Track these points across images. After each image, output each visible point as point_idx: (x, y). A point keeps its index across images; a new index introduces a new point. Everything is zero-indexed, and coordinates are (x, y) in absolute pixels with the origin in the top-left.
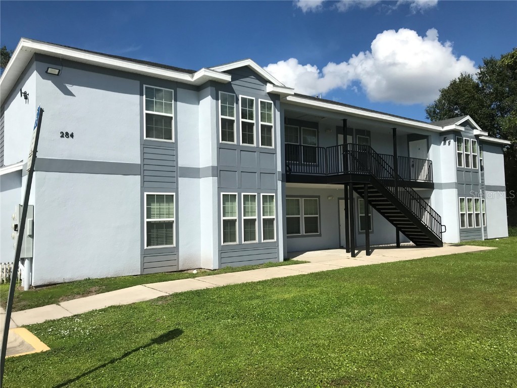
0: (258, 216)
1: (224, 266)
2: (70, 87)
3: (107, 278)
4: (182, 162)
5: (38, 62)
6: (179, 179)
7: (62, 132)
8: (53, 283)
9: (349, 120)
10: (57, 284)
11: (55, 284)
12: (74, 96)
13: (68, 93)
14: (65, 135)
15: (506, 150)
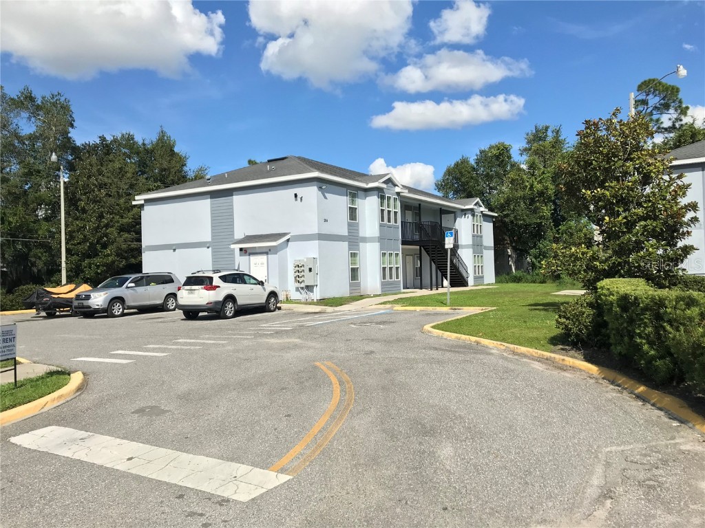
0: (394, 266)
1: (384, 293)
2: (327, 195)
4: (361, 234)
5: (317, 182)
7: (325, 219)
9: (422, 204)
12: (327, 199)
13: (325, 198)
14: (326, 221)
15: (494, 220)
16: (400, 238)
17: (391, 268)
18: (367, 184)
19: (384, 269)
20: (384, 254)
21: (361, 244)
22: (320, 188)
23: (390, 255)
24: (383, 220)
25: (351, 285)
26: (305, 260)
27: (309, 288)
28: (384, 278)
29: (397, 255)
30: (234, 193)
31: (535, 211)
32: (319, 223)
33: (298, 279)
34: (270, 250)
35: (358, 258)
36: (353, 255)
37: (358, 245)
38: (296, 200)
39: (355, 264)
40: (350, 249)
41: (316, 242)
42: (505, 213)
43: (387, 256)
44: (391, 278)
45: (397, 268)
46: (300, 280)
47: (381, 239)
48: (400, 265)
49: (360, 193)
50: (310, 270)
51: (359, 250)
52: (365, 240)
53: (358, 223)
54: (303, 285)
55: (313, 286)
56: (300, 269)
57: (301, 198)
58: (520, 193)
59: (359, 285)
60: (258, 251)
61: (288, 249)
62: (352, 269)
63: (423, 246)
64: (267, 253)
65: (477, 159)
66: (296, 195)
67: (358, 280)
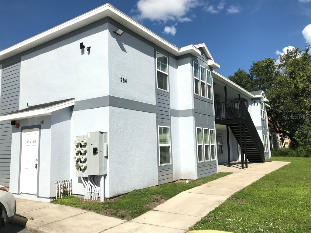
3: (144, 189)
5: (109, 24)
6: (171, 117)
7: (121, 78)
8: (119, 195)
10: (121, 195)
11: (119, 196)
12: (126, 52)
13: (123, 49)
14: (123, 80)
15: (268, 110)
16: (214, 114)
17: (206, 147)
18: (179, 47)
19: (200, 147)
20: (199, 131)
21: (173, 119)
22: (114, 34)
23: (206, 131)
24: (197, 91)
25: (160, 169)
26: (89, 135)
27: (95, 180)
28: (200, 158)
29: (212, 131)
30: (22, 57)
31: (298, 104)
32: (111, 82)
33: (80, 164)
34: (43, 122)
35: (169, 134)
36: (164, 131)
37: (169, 119)
38: (83, 53)
39: (166, 142)
40: (158, 123)
41: (107, 110)
42: (276, 105)
43: (203, 132)
44: (207, 158)
45: (212, 146)
46: (83, 166)
47: (196, 113)
48: (215, 144)
49: (171, 59)
50: (95, 151)
51: (169, 124)
52: (177, 114)
53: (169, 93)
54: (86, 174)
55: (99, 177)
56: (83, 150)
57: (89, 49)
58: (286, 91)
59: (170, 168)
60: (30, 124)
61: (71, 120)
62: (161, 148)
63: (230, 125)
64: (39, 127)
65: (252, 69)
66: (82, 46)
67: (169, 162)
